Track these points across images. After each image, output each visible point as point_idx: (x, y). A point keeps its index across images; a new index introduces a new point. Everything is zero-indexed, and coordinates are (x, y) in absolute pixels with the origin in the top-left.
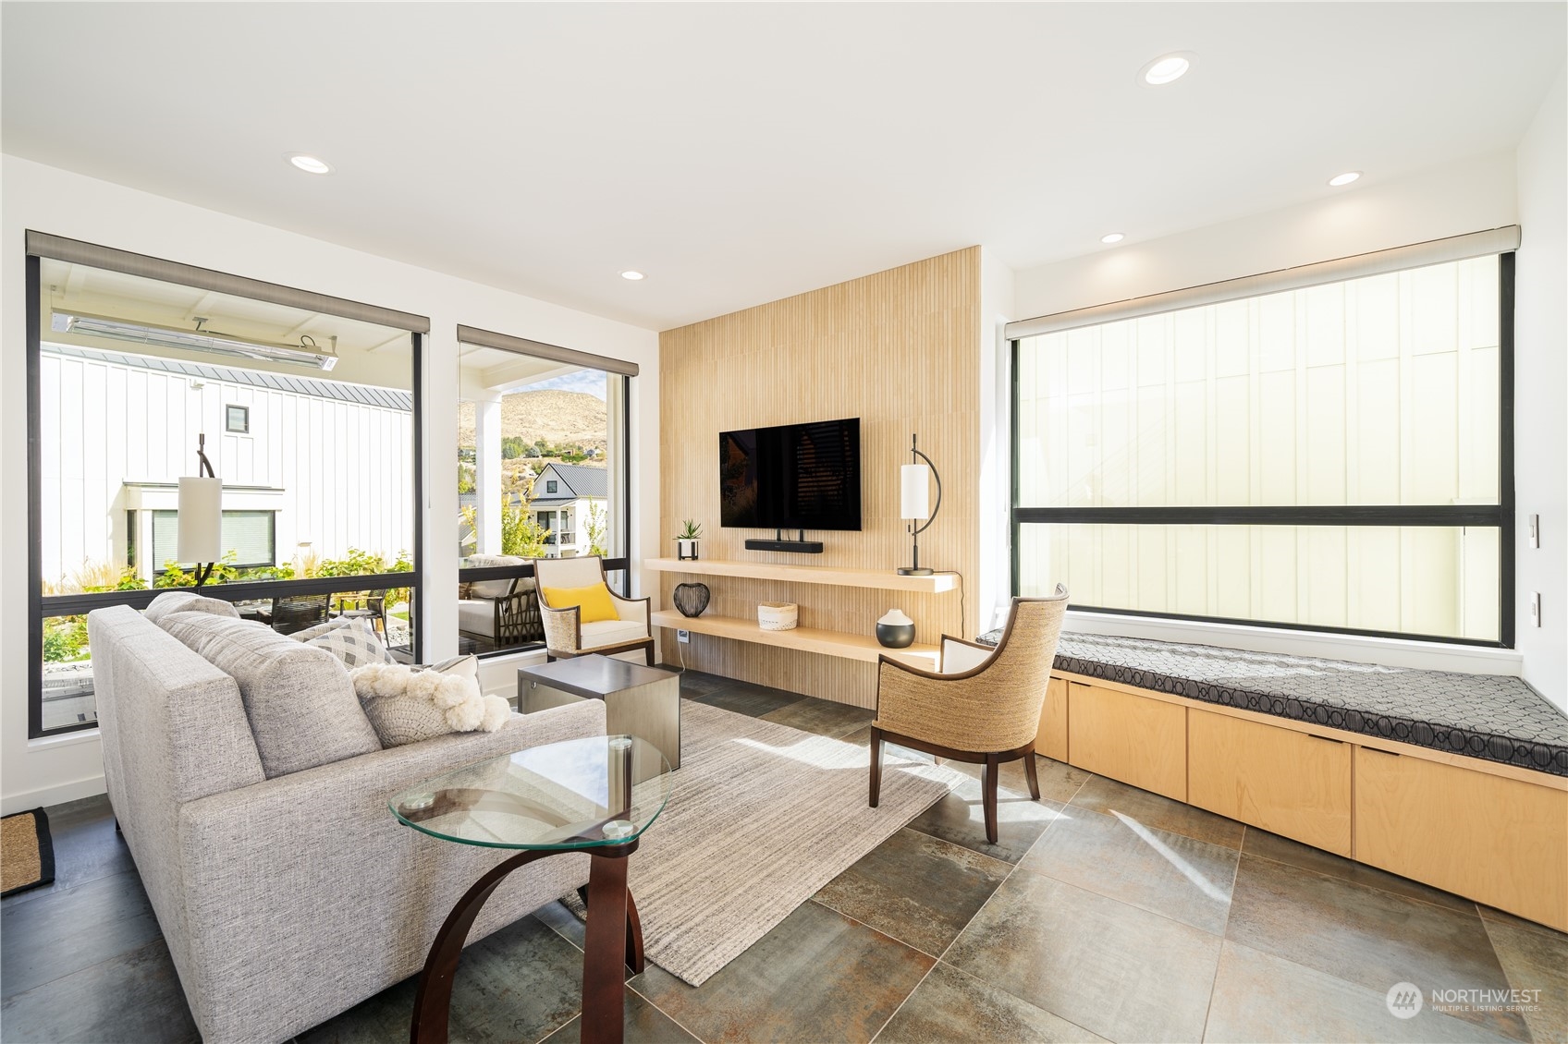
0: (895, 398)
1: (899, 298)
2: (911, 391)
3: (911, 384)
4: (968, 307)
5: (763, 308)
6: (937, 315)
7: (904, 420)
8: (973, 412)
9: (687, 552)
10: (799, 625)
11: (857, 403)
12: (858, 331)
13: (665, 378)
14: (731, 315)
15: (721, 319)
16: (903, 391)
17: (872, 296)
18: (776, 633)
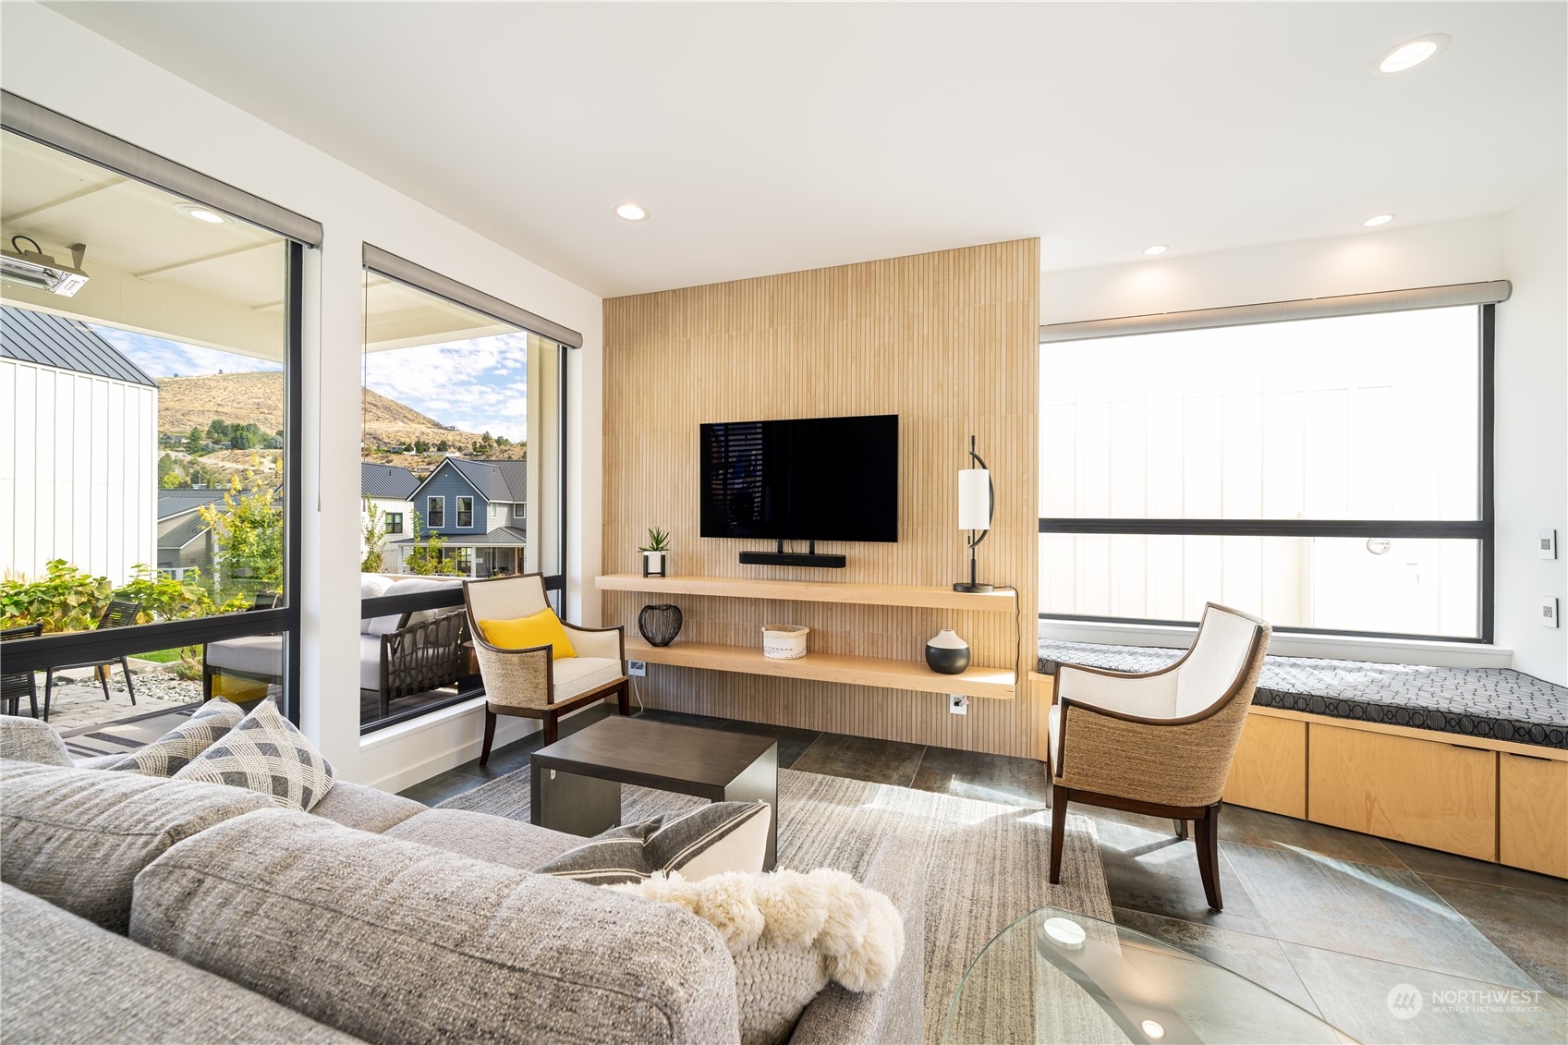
0: (935, 395)
1: (941, 285)
2: (956, 388)
3: (956, 382)
4: (1026, 303)
5: (758, 281)
6: (988, 308)
7: (946, 420)
8: (1031, 415)
9: (655, 566)
10: (810, 651)
11: (886, 398)
12: (887, 318)
13: (611, 354)
14: (713, 286)
15: (697, 291)
16: (945, 388)
17: (906, 280)
18: (790, 662)
